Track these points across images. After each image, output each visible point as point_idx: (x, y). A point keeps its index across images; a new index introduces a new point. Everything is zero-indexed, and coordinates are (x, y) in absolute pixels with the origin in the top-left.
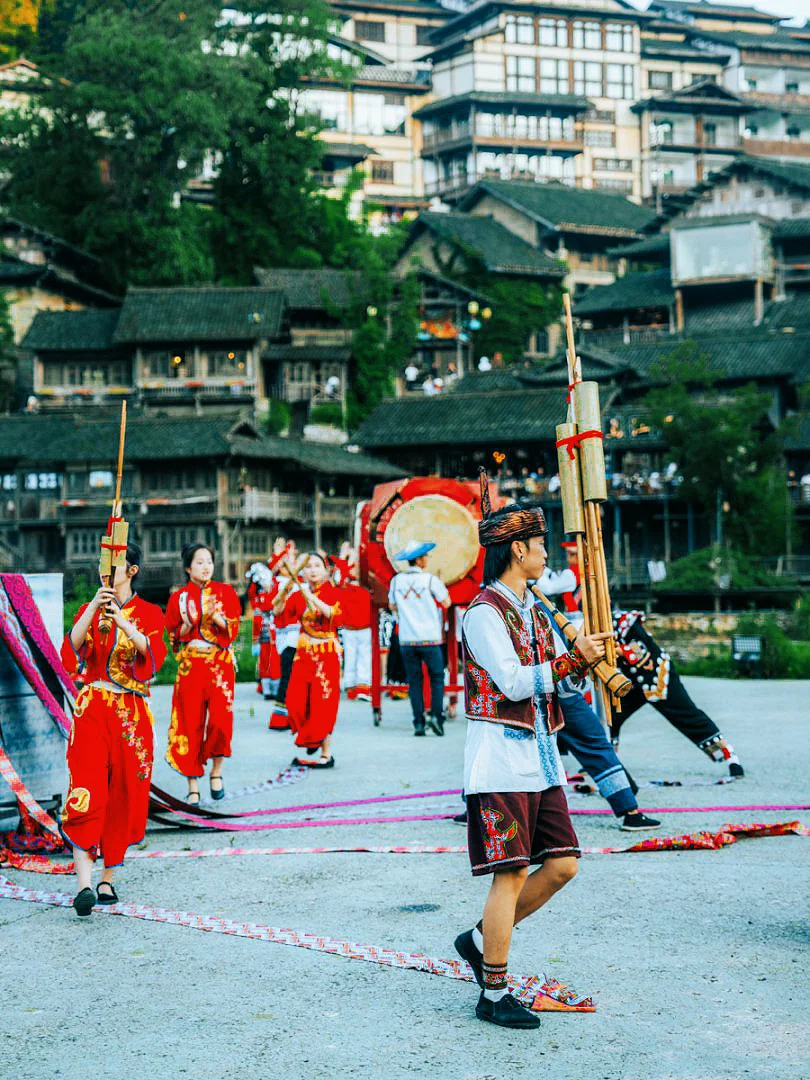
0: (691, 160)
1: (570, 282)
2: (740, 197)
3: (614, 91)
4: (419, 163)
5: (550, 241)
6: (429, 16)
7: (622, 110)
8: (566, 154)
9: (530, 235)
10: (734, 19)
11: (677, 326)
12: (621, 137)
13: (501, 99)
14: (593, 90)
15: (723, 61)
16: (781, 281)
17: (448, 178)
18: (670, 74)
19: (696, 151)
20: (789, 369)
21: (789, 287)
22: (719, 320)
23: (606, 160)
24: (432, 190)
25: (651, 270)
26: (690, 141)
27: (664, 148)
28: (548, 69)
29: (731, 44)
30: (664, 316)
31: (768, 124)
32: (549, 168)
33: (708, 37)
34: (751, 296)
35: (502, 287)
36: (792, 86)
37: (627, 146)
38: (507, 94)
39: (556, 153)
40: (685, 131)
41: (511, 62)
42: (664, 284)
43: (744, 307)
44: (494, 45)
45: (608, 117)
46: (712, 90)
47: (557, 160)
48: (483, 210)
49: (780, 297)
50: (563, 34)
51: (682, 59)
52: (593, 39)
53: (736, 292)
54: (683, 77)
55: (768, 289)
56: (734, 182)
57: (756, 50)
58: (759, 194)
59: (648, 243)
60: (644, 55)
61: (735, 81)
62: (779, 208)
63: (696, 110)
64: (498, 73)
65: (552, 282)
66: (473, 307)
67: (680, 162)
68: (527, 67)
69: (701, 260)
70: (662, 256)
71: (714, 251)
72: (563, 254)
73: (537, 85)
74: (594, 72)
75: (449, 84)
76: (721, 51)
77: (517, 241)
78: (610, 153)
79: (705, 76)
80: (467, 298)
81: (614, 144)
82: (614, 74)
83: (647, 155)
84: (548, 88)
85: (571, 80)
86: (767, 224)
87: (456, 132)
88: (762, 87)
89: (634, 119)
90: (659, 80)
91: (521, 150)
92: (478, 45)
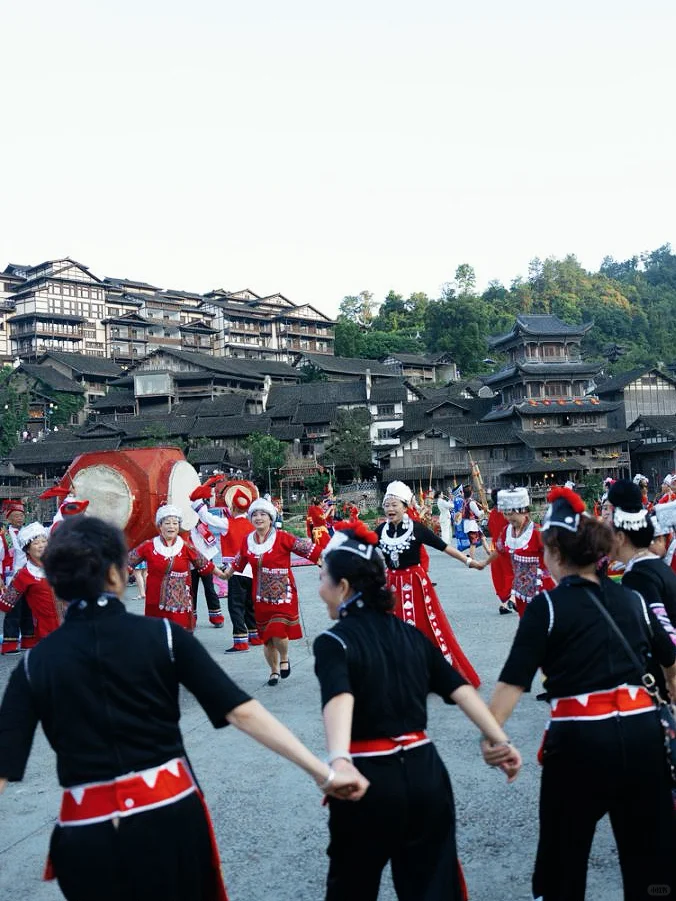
0: (127, 345)
1: (86, 395)
2: (160, 363)
3: (95, 315)
4: (9, 342)
5: (79, 378)
6: (10, 279)
7: (98, 322)
8: (74, 340)
9: (69, 375)
10: (140, 288)
11: (137, 413)
12: (98, 332)
13: (47, 317)
14: (86, 314)
15: (139, 305)
16: (178, 396)
17: (22, 349)
18: (118, 310)
19: (129, 341)
20: (186, 432)
21: (180, 399)
22: (153, 411)
23: (91, 343)
24: (15, 353)
25: (126, 391)
26: (127, 337)
27: (116, 339)
28: (67, 305)
29: (143, 300)
30: (131, 410)
31: (158, 331)
32: (69, 346)
33: (131, 295)
34: (167, 401)
35: (60, 397)
36: (166, 317)
37: (100, 337)
38: (49, 314)
39: (71, 340)
40: (124, 332)
41: (51, 301)
42: (132, 397)
43: (163, 406)
44: (43, 294)
45: (93, 325)
46: (135, 317)
47: (71, 343)
48: (47, 364)
49: (177, 403)
50: (73, 292)
51: (122, 304)
52: (85, 294)
53: (161, 400)
54: (123, 310)
55: (172, 399)
56: (157, 356)
57: (152, 301)
58: (168, 362)
59: (123, 380)
60: (107, 301)
61: (143, 313)
62: (176, 368)
63: (129, 324)
64: (45, 306)
65: (80, 394)
66: (52, 405)
67: (121, 345)
68: (58, 304)
69: (145, 388)
70: (131, 385)
71: (150, 384)
72: (84, 383)
73: (62, 312)
74: (86, 307)
75: (23, 309)
76: (138, 301)
77: (64, 377)
78: (94, 340)
79: (132, 311)
80: (48, 401)
81: (95, 337)
82: (95, 308)
83: (108, 342)
84: (67, 312)
85: (76, 309)
86: (172, 374)
87: (26, 330)
88: (154, 316)
89: (103, 327)
90: (114, 312)
91: (56, 338)
92: (37, 294)
